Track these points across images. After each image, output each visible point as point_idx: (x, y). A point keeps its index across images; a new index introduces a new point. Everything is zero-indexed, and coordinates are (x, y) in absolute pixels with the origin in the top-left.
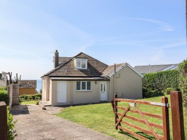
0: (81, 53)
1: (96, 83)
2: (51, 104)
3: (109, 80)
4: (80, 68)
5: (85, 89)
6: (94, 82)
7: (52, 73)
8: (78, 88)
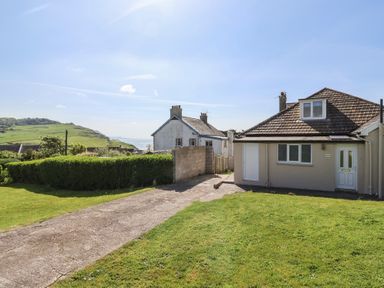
0: (325, 89)
1: (323, 148)
2: (233, 180)
3: (363, 142)
4: (308, 118)
5: (297, 160)
6: (319, 145)
7: (252, 129)
8: (282, 157)
